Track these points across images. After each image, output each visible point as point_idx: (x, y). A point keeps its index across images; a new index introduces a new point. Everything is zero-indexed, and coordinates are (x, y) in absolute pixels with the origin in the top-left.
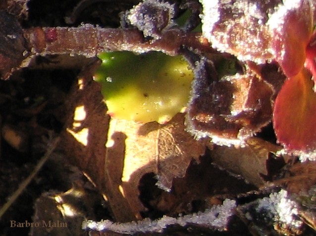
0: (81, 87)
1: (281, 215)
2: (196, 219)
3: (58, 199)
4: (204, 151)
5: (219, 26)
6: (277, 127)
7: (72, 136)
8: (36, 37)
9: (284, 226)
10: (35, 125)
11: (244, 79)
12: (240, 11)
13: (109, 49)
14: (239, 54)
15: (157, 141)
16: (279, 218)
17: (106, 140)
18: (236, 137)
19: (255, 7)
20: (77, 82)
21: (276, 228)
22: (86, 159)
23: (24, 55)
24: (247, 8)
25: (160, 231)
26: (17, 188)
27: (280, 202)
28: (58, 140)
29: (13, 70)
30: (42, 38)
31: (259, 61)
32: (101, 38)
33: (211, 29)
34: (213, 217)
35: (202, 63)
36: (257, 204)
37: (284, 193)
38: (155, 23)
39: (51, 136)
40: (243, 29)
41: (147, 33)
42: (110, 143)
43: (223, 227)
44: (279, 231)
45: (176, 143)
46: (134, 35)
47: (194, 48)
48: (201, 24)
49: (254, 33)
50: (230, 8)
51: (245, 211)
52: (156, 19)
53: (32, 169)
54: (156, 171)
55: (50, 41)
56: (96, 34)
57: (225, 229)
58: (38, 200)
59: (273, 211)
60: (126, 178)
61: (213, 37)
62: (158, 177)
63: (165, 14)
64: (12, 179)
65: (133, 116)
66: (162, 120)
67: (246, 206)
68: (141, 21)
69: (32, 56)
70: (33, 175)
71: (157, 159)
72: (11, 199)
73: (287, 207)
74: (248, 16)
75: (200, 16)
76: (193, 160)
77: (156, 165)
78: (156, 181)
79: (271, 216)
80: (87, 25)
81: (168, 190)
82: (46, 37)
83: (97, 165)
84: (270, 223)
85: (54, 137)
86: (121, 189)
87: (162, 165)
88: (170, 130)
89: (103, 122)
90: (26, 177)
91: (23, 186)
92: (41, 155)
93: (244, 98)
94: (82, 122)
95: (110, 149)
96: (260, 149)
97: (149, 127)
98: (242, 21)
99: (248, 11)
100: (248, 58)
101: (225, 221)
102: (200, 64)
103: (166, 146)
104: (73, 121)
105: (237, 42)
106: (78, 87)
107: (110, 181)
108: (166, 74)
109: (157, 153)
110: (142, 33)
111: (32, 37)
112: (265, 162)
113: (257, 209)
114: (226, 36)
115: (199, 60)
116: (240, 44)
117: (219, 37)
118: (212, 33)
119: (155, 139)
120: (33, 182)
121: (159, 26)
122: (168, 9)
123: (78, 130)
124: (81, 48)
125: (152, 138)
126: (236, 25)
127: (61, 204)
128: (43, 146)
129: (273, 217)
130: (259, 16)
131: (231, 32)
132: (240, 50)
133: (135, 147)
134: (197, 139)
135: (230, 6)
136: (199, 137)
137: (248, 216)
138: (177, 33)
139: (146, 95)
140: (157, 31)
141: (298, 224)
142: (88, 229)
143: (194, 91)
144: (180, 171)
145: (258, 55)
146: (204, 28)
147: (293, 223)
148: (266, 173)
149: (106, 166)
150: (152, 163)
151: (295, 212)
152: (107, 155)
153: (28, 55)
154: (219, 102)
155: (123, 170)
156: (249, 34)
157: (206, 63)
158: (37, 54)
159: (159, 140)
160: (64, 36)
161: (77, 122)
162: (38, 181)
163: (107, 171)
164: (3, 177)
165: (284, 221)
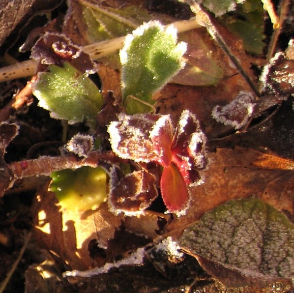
0: (39, 200)
1: (171, 251)
2: (124, 262)
3: (39, 268)
4: (121, 222)
5: (121, 144)
6: (164, 196)
7: (39, 230)
8: (16, 167)
9: (174, 257)
10: (14, 229)
11: (139, 173)
12: (131, 134)
13: (58, 169)
14: (135, 158)
15: (93, 221)
16: (170, 253)
17: (62, 227)
18: (139, 210)
19: (139, 130)
20: (36, 197)
21: (169, 259)
22: (51, 242)
23: (10, 179)
24: (134, 131)
25: (106, 272)
26: (11, 268)
27: (169, 244)
28: (30, 234)
29: (5, 190)
30: (19, 168)
31: (147, 161)
32: (53, 163)
33: (117, 146)
34: (134, 259)
35: (114, 168)
36: (156, 248)
37: (170, 238)
38: (84, 148)
39: (25, 233)
40: (135, 143)
41: (81, 154)
42: (65, 228)
43: (141, 264)
44: (171, 261)
45: (105, 220)
46: (72, 158)
47: (107, 160)
48: (111, 145)
49: (141, 145)
50: (125, 133)
51: (150, 254)
52: (84, 146)
53: (18, 254)
54: (97, 238)
55: (24, 168)
56: (50, 161)
57: (143, 265)
58: (27, 271)
59: (166, 250)
60: (79, 246)
61: (119, 151)
62: (98, 241)
63: (89, 142)
64: (8, 262)
65: (77, 209)
66: (94, 208)
67: (150, 251)
68: (76, 148)
69: (15, 180)
70: (20, 258)
71: (96, 231)
72: (10, 275)
73: (173, 246)
74: (136, 136)
75: (109, 140)
76: (116, 229)
77: (96, 234)
78: (98, 244)
79: (165, 253)
80: (44, 157)
81: (106, 248)
82: (21, 167)
83: (59, 243)
84: (165, 257)
85: (27, 233)
86: (77, 254)
87: (99, 234)
88: (99, 213)
89: (58, 217)
90: (16, 260)
91: (15, 266)
92: (21, 246)
93: (141, 184)
94: (44, 220)
95: (66, 232)
96: (152, 216)
97: (87, 213)
98: (133, 139)
99: (135, 133)
100: (141, 159)
101: (142, 260)
102: (113, 169)
103: (99, 223)
104: (38, 221)
105: (133, 152)
106: (37, 200)
107: (69, 250)
108: (90, 182)
109: (95, 227)
110: (77, 155)
111: (13, 168)
112: (156, 222)
113: (156, 251)
114: (126, 149)
115: (112, 167)
116: (135, 153)
117: (122, 150)
118: (118, 148)
119: (92, 220)
120: (20, 262)
121: (86, 149)
122: (90, 139)
123: (42, 225)
124: (43, 171)
125: (90, 220)
126: (131, 141)
127: (41, 271)
128: (21, 240)
129: (167, 253)
130: (142, 135)
131: (128, 147)
132: (135, 156)
133: (81, 226)
134: (117, 215)
135: (125, 131)
136: (118, 213)
137: (152, 256)
138: (96, 153)
139: (81, 196)
140: (85, 152)
141: (181, 255)
142: (67, 277)
143: (111, 186)
144: (111, 236)
145: (145, 157)
146: (113, 147)
147: (178, 255)
148: (158, 229)
149: (65, 242)
150: (93, 234)
151: (178, 248)
152: (64, 236)
153: (13, 179)
154: (126, 190)
155: (76, 242)
156: (138, 146)
157: (116, 168)
158: (17, 178)
159: (95, 220)
160: (32, 165)
161: (41, 221)
162: (23, 261)
163: (66, 245)
164: (2, 263)
165: (173, 254)
